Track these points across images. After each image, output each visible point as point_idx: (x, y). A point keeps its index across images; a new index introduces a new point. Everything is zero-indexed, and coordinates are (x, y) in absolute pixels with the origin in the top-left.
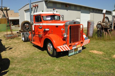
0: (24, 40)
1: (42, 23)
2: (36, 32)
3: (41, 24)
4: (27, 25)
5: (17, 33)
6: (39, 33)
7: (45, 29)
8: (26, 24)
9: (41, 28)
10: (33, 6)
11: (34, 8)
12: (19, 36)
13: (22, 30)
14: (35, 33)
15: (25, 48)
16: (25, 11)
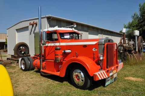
0: (23, 69)
1: (59, 42)
2: (48, 55)
3: (57, 44)
4: (24, 48)
5: (8, 59)
6: (57, 57)
7: (64, 51)
8: (21, 47)
9: (59, 50)
10: (30, 24)
11: (31, 26)
12: (11, 63)
13: (16, 56)
14: (45, 58)
15: (31, 79)
16: (17, 30)
